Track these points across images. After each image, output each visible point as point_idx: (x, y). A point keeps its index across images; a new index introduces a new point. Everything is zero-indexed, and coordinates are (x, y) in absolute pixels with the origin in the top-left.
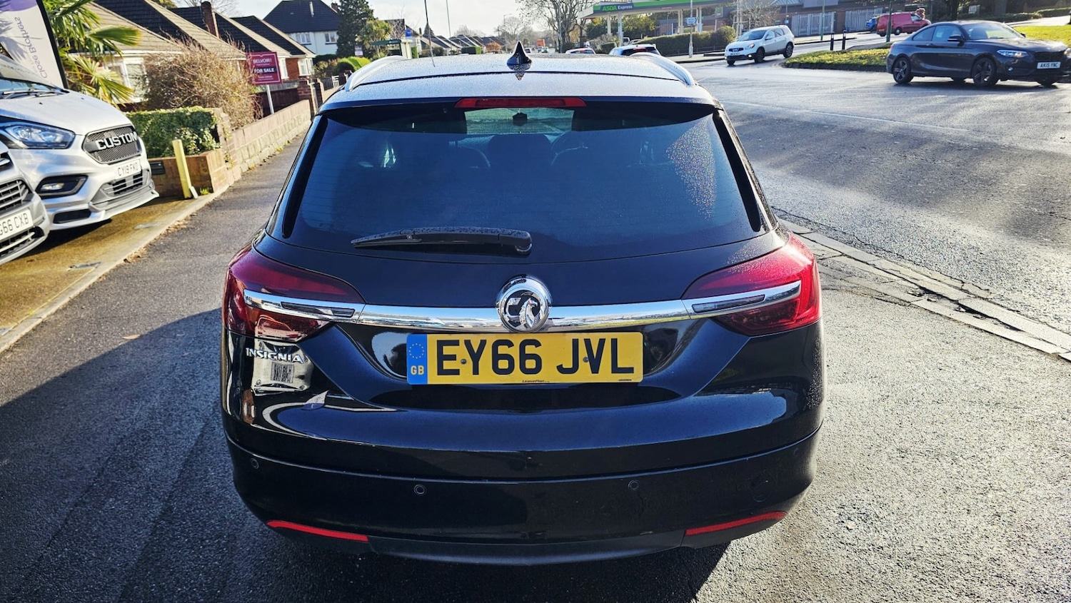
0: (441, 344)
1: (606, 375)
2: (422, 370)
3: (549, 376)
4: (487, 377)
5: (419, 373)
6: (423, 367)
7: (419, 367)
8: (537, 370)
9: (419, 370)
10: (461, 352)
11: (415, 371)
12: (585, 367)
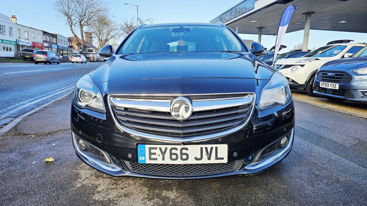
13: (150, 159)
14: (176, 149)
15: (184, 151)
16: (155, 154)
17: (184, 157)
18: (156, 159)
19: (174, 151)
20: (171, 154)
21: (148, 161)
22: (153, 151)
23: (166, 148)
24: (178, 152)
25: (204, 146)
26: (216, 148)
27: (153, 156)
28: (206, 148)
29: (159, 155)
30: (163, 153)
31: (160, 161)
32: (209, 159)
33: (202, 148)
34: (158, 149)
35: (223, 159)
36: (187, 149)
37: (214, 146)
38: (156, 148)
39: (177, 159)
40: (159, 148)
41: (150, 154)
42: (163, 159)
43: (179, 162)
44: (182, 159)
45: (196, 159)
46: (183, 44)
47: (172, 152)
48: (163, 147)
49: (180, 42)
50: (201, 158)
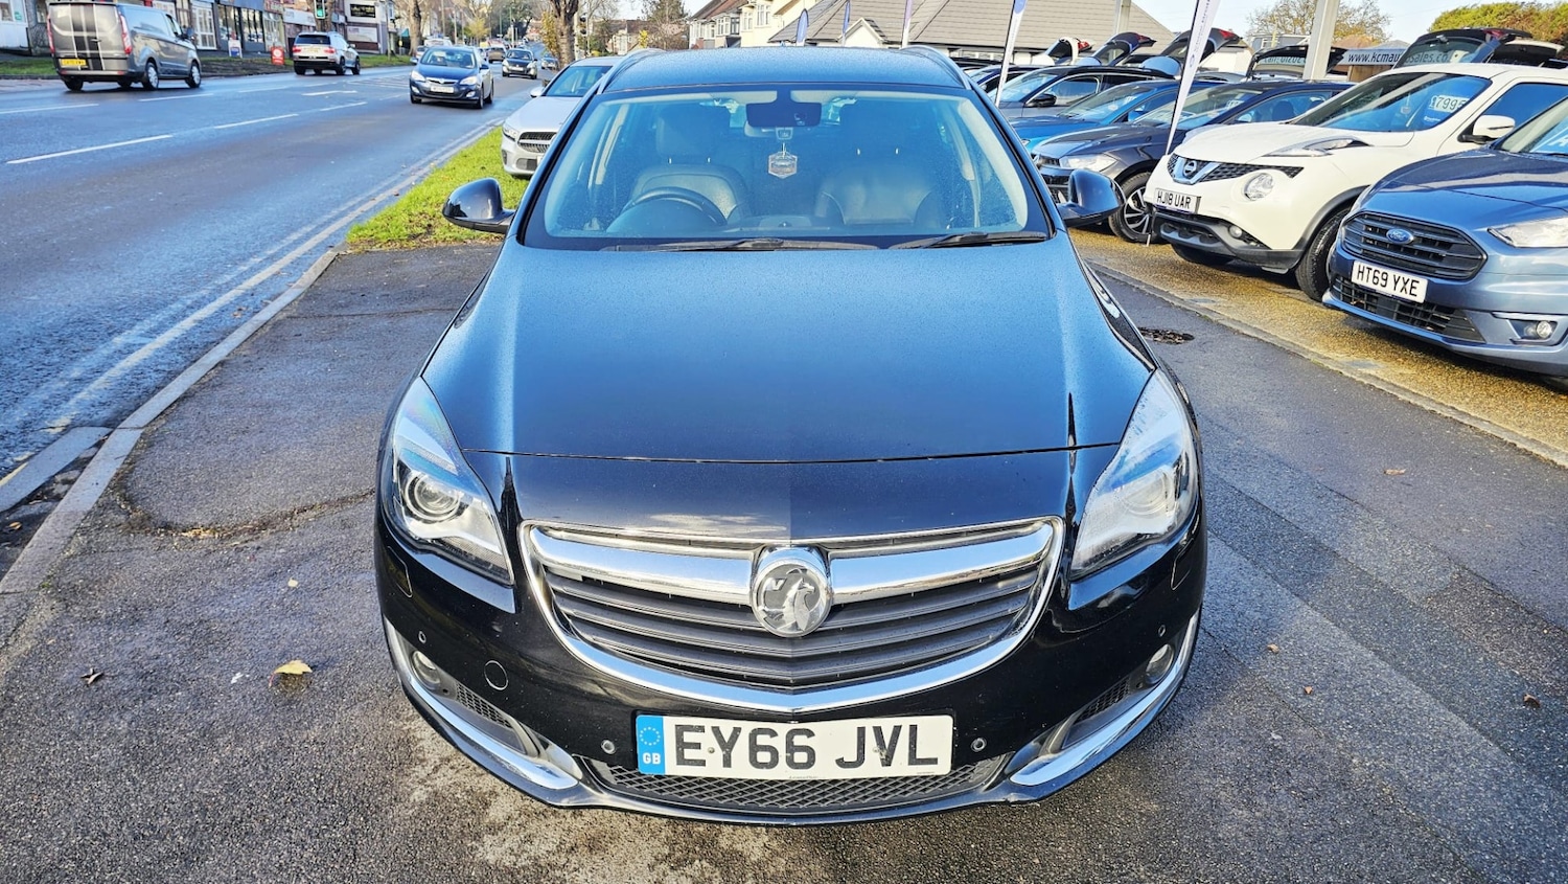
13: (681, 760)
14: (773, 734)
15: (799, 740)
16: (698, 746)
17: (800, 757)
18: (703, 763)
19: (762, 740)
20: (754, 749)
21: (673, 769)
22: (688, 737)
23: (737, 731)
24: (779, 743)
25: (869, 723)
26: (914, 729)
27: (689, 754)
28: (878, 731)
29: (712, 752)
30: (727, 746)
31: (714, 769)
32: (887, 762)
33: (861, 731)
34: (708, 730)
35: (934, 761)
36: (810, 734)
37: (905, 722)
38: (701, 729)
39: (774, 763)
40: (713, 728)
41: (681, 745)
42: (727, 763)
43: (782, 772)
44: (791, 763)
45: (841, 763)
46: (788, 169)
47: (759, 743)
48: (727, 726)
49: (779, 160)
50: (861, 760)
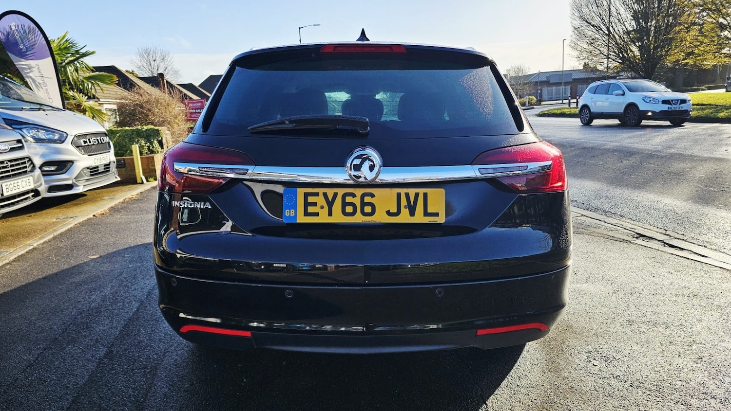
0: (306, 195)
1: (419, 218)
2: (293, 213)
3: (380, 217)
4: (338, 218)
5: (291, 215)
6: (294, 211)
7: (291, 210)
8: (372, 213)
9: (291, 213)
10: (320, 200)
11: (289, 213)
12: (405, 212)
